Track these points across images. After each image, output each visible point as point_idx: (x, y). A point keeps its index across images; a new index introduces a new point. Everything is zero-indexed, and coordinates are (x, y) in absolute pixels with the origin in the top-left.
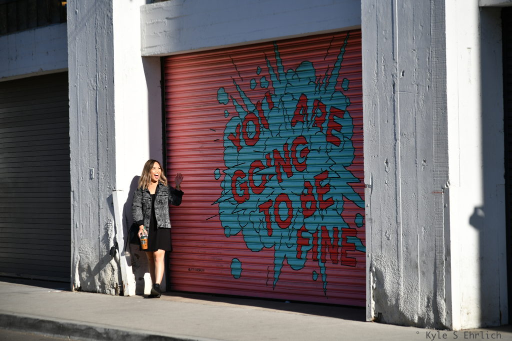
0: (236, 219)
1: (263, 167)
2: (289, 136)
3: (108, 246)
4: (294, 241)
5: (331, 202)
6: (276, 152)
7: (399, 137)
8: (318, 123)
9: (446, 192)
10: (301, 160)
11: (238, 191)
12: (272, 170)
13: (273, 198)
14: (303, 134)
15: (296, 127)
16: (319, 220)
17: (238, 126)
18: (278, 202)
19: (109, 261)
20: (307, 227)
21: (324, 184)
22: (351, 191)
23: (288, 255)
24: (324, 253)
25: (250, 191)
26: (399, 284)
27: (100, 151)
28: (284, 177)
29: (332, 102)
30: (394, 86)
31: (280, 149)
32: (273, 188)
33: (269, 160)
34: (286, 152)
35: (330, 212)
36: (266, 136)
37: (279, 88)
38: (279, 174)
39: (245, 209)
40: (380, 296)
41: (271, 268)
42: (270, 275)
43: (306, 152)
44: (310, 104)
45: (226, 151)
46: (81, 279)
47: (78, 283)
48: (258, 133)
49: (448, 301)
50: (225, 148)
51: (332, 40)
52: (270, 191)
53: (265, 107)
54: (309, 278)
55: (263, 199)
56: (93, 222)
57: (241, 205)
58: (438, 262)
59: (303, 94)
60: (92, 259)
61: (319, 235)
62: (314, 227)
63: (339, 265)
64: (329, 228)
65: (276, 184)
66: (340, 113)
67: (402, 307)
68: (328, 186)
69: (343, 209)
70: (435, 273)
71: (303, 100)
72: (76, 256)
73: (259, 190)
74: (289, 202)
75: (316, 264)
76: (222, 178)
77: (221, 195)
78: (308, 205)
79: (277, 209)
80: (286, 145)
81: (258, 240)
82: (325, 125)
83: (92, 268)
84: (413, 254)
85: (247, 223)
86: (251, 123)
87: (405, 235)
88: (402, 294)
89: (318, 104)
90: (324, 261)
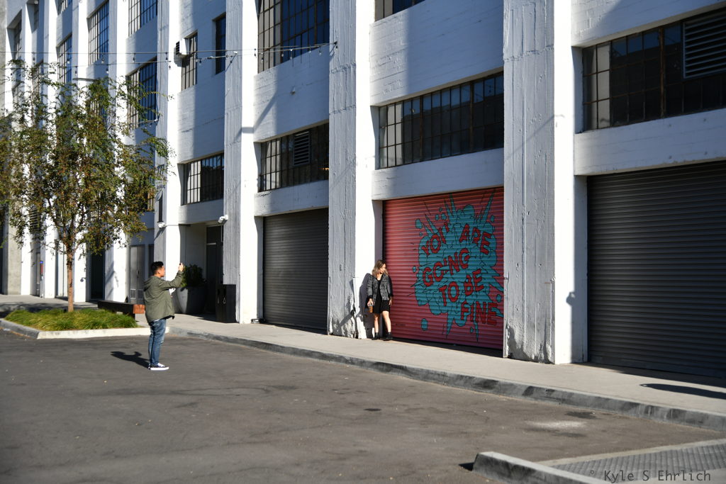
0: (425, 295)
1: (443, 266)
2: (458, 248)
3: (349, 309)
4: (459, 309)
5: (482, 287)
6: (449, 257)
7: (525, 250)
8: (475, 241)
9: (553, 283)
10: (465, 263)
11: (427, 280)
12: (447, 268)
13: (447, 284)
14: (467, 247)
15: (463, 243)
16: (474, 297)
17: (428, 242)
18: (450, 286)
19: (350, 318)
20: (468, 301)
22: (495, 281)
23: (456, 318)
24: (477, 317)
25: (434, 280)
26: (523, 336)
27: (346, 254)
28: (454, 272)
29: (484, 229)
30: (523, 220)
31: (452, 256)
32: (448, 278)
33: (445, 262)
34: (456, 257)
35: (481, 293)
36: (444, 247)
37: (453, 220)
38: (451, 270)
39: (431, 290)
40: (512, 343)
41: (445, 325)
42: (445, 329)
43: (467, 258)
44: (471, 230)
45: (420, 256)
46: (333, 328)
47: (331, 330)
48: (439, 246)
49: (553, 347)
50: (420, 254)
51: (486, 193)
52: (446, 280)
53: (444, 231)
54: (468, 331)
55: (442, 284)
56: (341, 295)
57: (428, 288)
58: (547, 324)
59: (467, 224)
60: (340, 317)
61: (475, 306)
62: (472, 302)
63: (486, 324)
64: (481, 302)
65: (449, 276)
66: (489, 235)
67: (525, 349)
68: (481, 278)
69: (490, 292)
70: (545, 330)
71: (467, 227)
72: (330, 314)
73: (439, 279)
74: (457, 287)
75: (472, 323)
76: (417, 272)
77: (417, 281)
78: (469, 289)
79: (450, 290)
80: (456, 253)
81: (438, 308)
82: (479, 242)
83: (340, 322)
84: (532, 319)
85: (432, 298)
86: (435, 240)
87: (528, 307)
88: (525, 342)
89: (476, 230)
90: (477, 322)
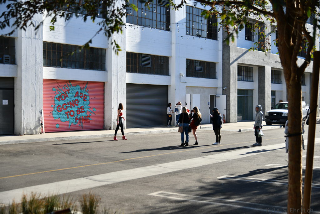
0: (58, 115)
2: (74, 99)
4: (75, 119)
5: (84, 111)
7: (118, 101)
11: (59, 110)
13: (69, 111)
14: (78, 99)
15: (76, 97)
16: (81, 115)
17: (59, 96)
19: (39, 126)
20: (78, 116)
21: (83, 108)
22: (89, 109)
23: (73, 122)
25: (63, 110)
29: (85, 93)
30: (118, 93)
31: (72, 101)
33: (68, 103)
36: (68, 98)
37: (71, 90)
41: (68, 125)
43: (78, 102)
44: (79, 93)
45: (55, 101)
46: (27, 132)
48: (65, 98)
53: (67, 93)
54: (78, 126)
55: (66, 111)
57: (60, 113)
59: (77, 91)
61: (81, 118)
63: (86, 123)
64: (84, 116)
65: (70, 108)
72: (24, 126)
74: (73, 112)
76: (54, 107)
77: (54, 110)
78: (79, 112)
82: (83, 97)
83: (32, 129)
90: (82, 122)
